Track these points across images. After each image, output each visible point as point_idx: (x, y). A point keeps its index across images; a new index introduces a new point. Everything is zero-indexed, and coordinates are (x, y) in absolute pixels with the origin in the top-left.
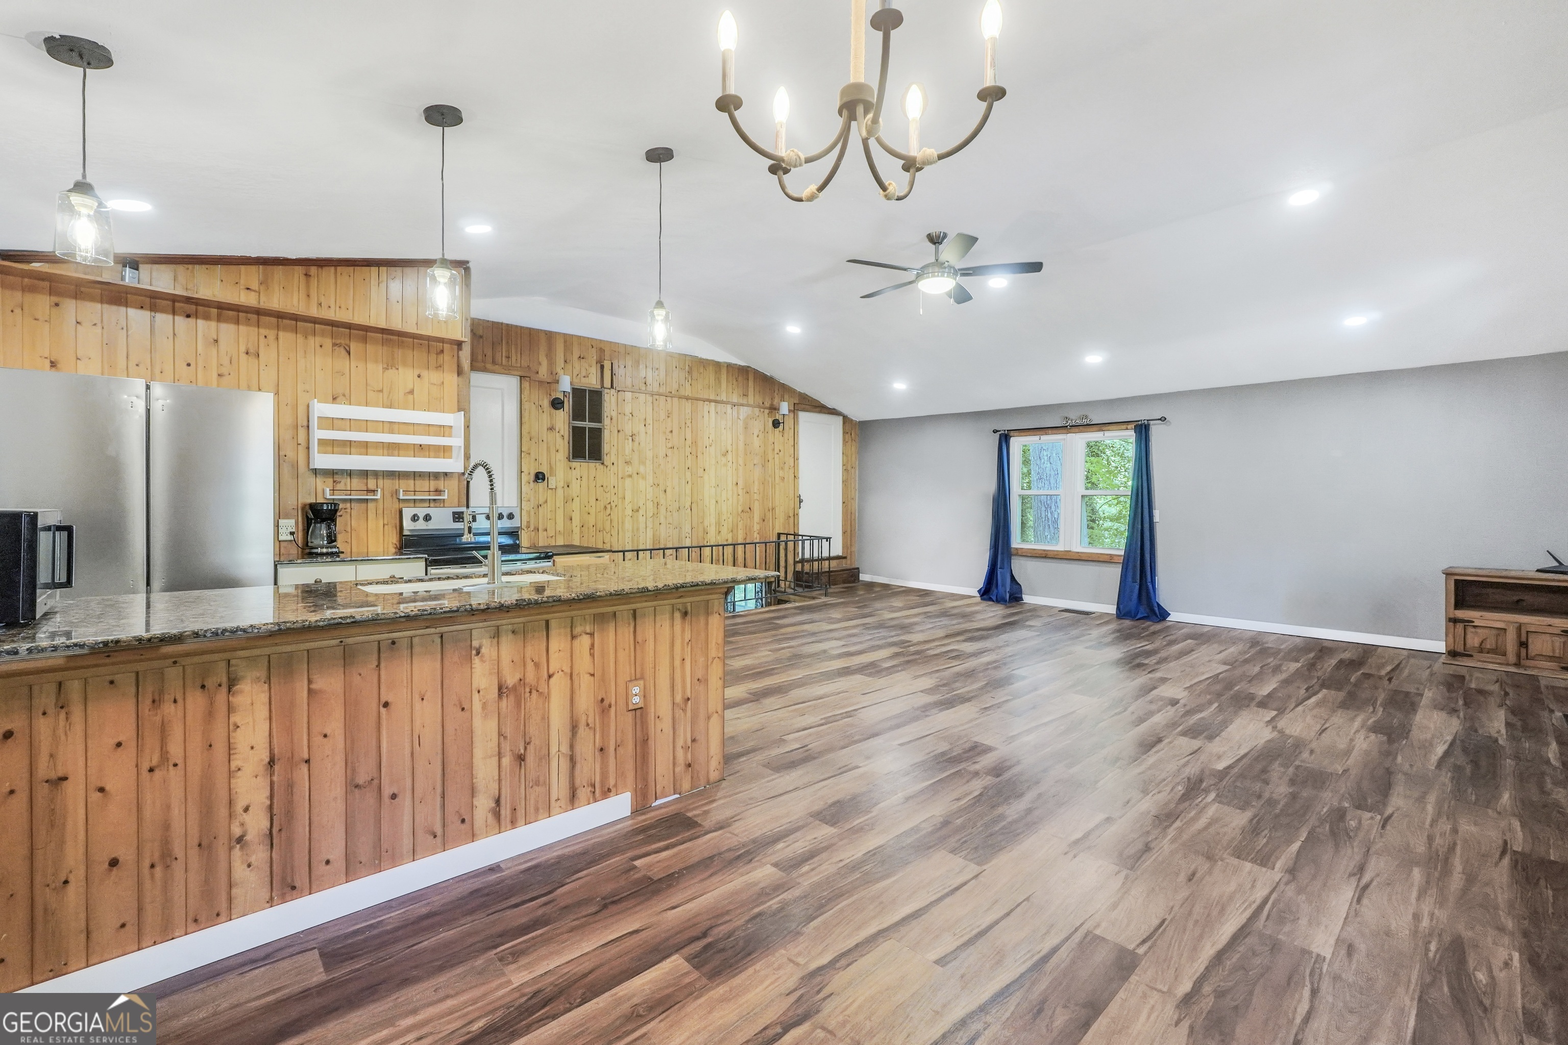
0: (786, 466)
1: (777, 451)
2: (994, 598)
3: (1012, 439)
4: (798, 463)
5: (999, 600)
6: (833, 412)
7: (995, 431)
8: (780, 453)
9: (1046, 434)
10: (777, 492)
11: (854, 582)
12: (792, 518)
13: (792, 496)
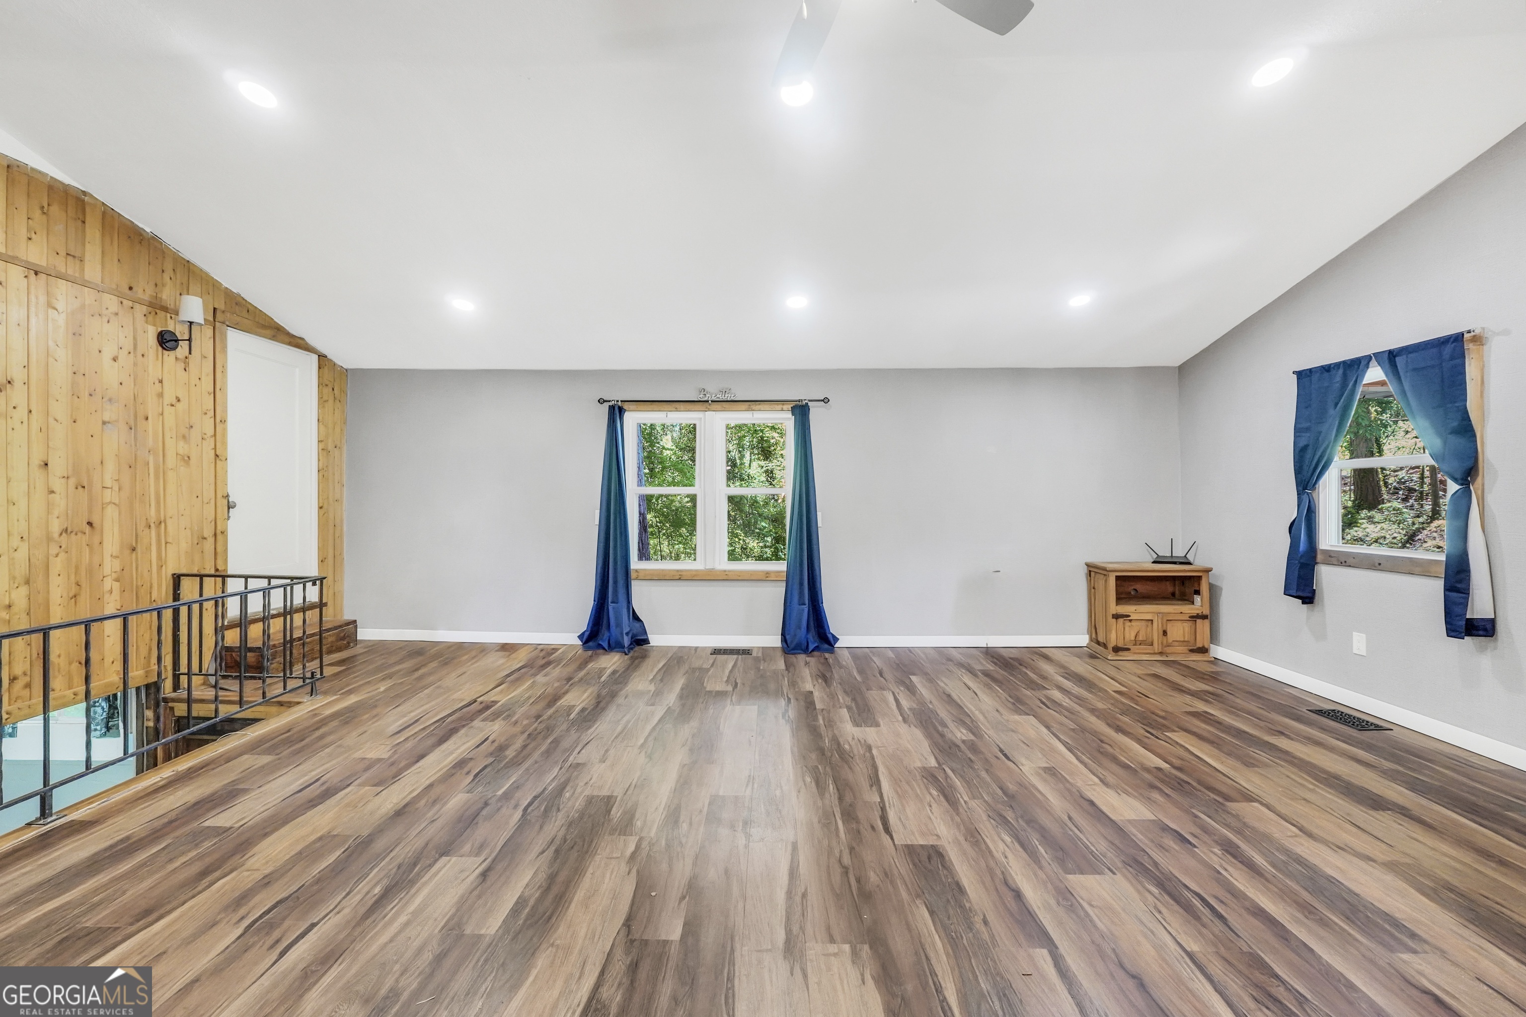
0: (195, 435)
1: (169, 398)
2: (605, 645)
3: (626, 414)
4: (225, 430)
5: (614, 646)
6: (298, 343)
7: (601, 401)
8: (179, 406)
9: (677, 410)
10: (171, 488)
11: (347, 647)
12: (211, 540)
13: (209, 493)
